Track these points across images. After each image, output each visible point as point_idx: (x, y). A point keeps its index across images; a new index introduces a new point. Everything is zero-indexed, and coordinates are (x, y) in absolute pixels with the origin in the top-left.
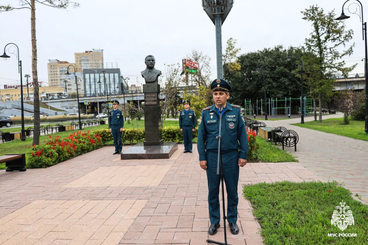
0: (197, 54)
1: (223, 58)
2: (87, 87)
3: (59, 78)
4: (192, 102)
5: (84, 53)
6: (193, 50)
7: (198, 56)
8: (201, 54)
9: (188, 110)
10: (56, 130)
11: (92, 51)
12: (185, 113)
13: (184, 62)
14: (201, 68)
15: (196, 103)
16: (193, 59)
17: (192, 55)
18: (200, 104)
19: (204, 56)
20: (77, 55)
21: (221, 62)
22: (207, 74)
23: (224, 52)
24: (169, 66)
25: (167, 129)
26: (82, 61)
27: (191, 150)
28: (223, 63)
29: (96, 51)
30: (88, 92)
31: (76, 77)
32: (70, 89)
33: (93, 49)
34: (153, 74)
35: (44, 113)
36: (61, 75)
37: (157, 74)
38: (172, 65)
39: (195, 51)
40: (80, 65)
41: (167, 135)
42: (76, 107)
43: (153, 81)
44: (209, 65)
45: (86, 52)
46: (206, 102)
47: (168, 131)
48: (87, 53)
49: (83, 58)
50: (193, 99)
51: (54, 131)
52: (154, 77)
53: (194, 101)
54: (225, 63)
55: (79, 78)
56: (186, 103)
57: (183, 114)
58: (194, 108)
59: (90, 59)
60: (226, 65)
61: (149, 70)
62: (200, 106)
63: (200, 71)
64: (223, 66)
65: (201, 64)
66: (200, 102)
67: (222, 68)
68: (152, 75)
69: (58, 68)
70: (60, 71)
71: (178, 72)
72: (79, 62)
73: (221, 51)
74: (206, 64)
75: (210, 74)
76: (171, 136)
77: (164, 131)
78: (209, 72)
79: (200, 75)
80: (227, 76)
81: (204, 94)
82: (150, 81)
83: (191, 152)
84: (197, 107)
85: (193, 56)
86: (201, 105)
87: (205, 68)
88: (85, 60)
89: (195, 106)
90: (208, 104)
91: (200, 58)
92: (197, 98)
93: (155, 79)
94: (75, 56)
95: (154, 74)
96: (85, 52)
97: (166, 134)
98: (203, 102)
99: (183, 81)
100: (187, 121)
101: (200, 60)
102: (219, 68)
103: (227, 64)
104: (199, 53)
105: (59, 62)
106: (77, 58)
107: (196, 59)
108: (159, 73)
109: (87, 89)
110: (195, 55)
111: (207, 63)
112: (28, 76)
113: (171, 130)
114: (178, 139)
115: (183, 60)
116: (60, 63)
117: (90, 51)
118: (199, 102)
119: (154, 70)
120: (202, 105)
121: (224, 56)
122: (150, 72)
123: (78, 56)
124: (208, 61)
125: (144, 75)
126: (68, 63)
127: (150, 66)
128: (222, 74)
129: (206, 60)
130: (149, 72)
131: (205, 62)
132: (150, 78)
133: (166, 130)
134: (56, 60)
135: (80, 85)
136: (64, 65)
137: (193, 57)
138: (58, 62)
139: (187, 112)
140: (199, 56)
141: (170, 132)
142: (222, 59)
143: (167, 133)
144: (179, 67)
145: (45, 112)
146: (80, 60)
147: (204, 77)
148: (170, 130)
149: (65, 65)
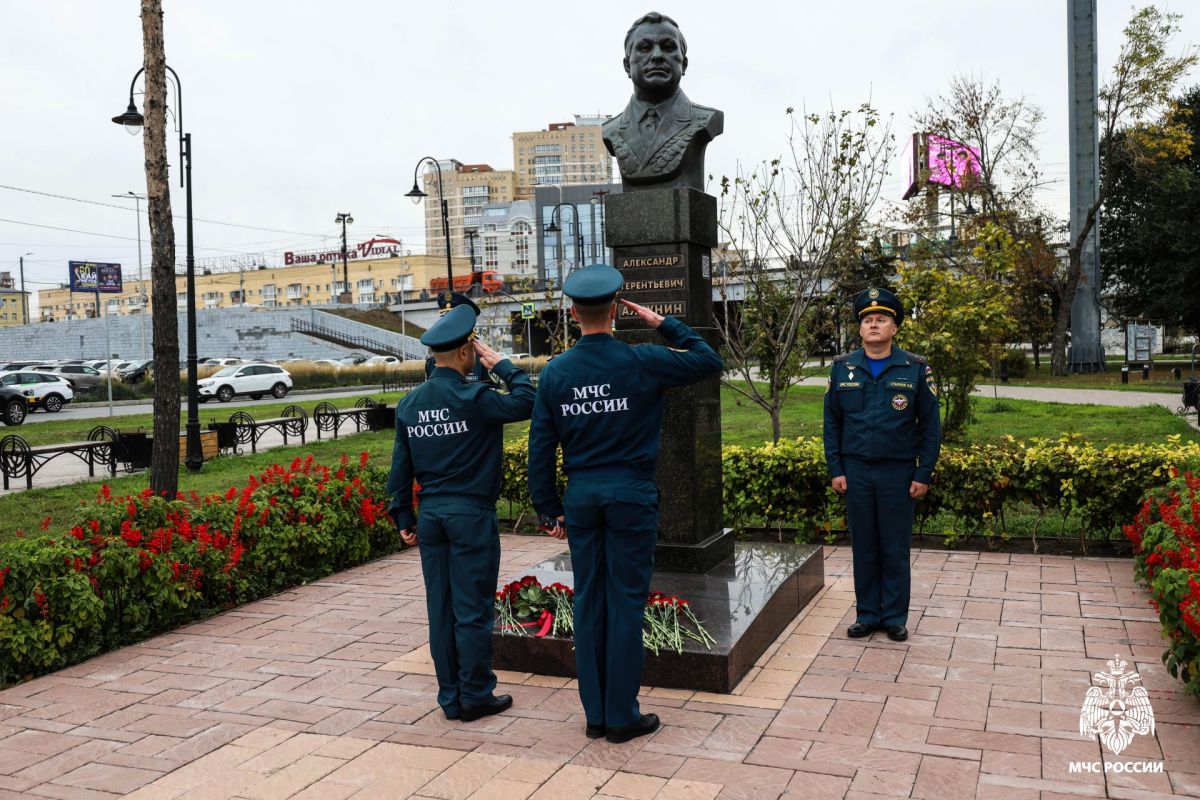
0: (974, 97)
1: (1102, 105)
2: (549, 254)
3: (458, 227)
4: (940, 308)
5: (544, 131)
6: (958, 78)
7: (982, 103)
8: (994, 94)
9: (886, 353)
10: (358, 423)
11: (571, 124)
12: (863, 371)
13: (921, 142)
14: (992, 158)
15: (962, 309)
16: (956, 118)
17: (954, 101)
18: (982, 318)
19: (1007, 103)
20: (521, 139)
21: (1093, 128)
22: (1023, 182)
23: (1106, 76)
24: (816, 121)
25: (775, 458)
26: (537, 160)
27: (898, 622)
28: (1101, 133)
29: (587, 123)
30: (552, 274)
31: (444, 204)
32: (492, 263)
33: (578, 117)
34: (665, 129)
35: (391, 349)
36: (466, 213)
37: (694, 129)
38: (833, 118)
39: (970, 82)
40: (532, 176)
41: (775, 492)
42: (501, 330)
43: (666, 171)
44: (1030, 142)
45: (553, 127)
46: (1013, 308)
47: (780, 465)
48: (554, 133)
49: (540, 151)
50: (943, 289)
51: (348, 427)
52: (675, 146)
53: (948, 302)
54: (1109, 131)
55: (526, 224)
56: (874, 306)
57: (851, 381)
58: (947, 334)
59: (566, 154)
60: (1114, 140)
61: (644, 107)
62: (982, 328)
63: (990, 173)
64: (1102, 146)
65: (992, 143)
66: (984, 305)
67: (1093, 154)
68: (663, 138)
69: (458, 189)
70: (465, 199)
71: (862, 149)
72: (527, 166)
73: (1092, 74)
74: (1016, 140)
75: (1034, 182)
76: (796, 497)
77: (761, 464)
78: (1029, 172)
79: (986, 189)
80: (1120, 191)
81: (1003, 266)
82: (648, 172)
83: (898, 635)
84: (966, 333)
85: (960, 107)
86: (988, 322)
87: (1014, 155)
88: (547, 159)
89: (955, 327)
90: (1025, 318)
91: (991, 113)
92: (969, 287)
93: (680, 157)
94: (515, 145)
95: (674, 130)
96: (547, 129)
97: (772, 486)
98: (997, 306)
99: (908, 216)
100: (873, 428)
101: (989, 123)
102: (1078, 155)
103: (1122, 136)
104: (986, 89)
105: (461, 168)
106: (519, 151)
107: (973, 121)
108: (704, 123)
109: (546, 263)
110: (966, 102)
111: (1024, 135)
112: (346, 218)
113: (800, 465)
114: (837, 513)
115: (915, 136)
116: (464, 172)
117: (567, 122)
118: (976, 304)
119: (676, 108)
120: (991, 319)
121: (1110, 98)
122: (649, 121)
123: (526, 145)
124: (1029, 127)
125: (616, 141)
126: (491, 170)
127: (650, 80)
128: (1092, 182)
129: (1019, 122)
130: (646, 116)
131: (1014, 131)
132: (647, 156)
133: (769, 463)
134: (452, 161)
135: (527, 247)
136: (477, 176)
137: (957, 112)
138: (457, 169)
139: (876, 371)
140: (987, 105)
141: (793, 472)
142: (1095, 113)
143: (776, 477)
144: (872, 123)
145: (395, 346)
146: (532, 157)
147: (1009, 197)
148: (795, 461)
149: (479, 177)
